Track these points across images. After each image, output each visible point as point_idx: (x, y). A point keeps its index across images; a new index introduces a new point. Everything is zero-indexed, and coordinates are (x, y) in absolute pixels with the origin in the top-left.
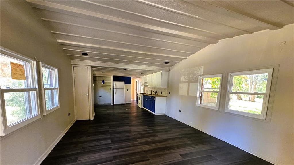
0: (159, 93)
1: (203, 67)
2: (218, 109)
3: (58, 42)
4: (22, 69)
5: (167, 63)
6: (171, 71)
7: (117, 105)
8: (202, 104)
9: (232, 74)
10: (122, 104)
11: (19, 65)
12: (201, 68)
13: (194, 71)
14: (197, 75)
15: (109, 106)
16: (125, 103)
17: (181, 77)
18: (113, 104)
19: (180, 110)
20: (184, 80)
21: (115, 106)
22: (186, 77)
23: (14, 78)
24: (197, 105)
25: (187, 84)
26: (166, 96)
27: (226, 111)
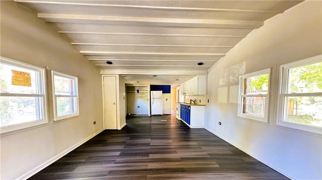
0: (198, 102)
1: (244, 63)
2: (267, 120)
3: (81, 53)
4: (27, 76)
5: (200, 64)
6: (209, 74)
7: (154, 115)
8: (248, 114)
9: (285, 66)
10: (160, 115)
11: (23, 73)
12: (243, 64)
13: (234, 70)
14: (238, 75)
15: (146, 117)
16: (163, 114)
17: (220, 80)
18: (150, 115)
19: (219, 122)
20: (223, 84)
21: (152, 117)
22: (225, 80)
23: (14, 83)
24: (238, 115)
25: (227, 87)
26: (205, 105)
27: (278, 123)
